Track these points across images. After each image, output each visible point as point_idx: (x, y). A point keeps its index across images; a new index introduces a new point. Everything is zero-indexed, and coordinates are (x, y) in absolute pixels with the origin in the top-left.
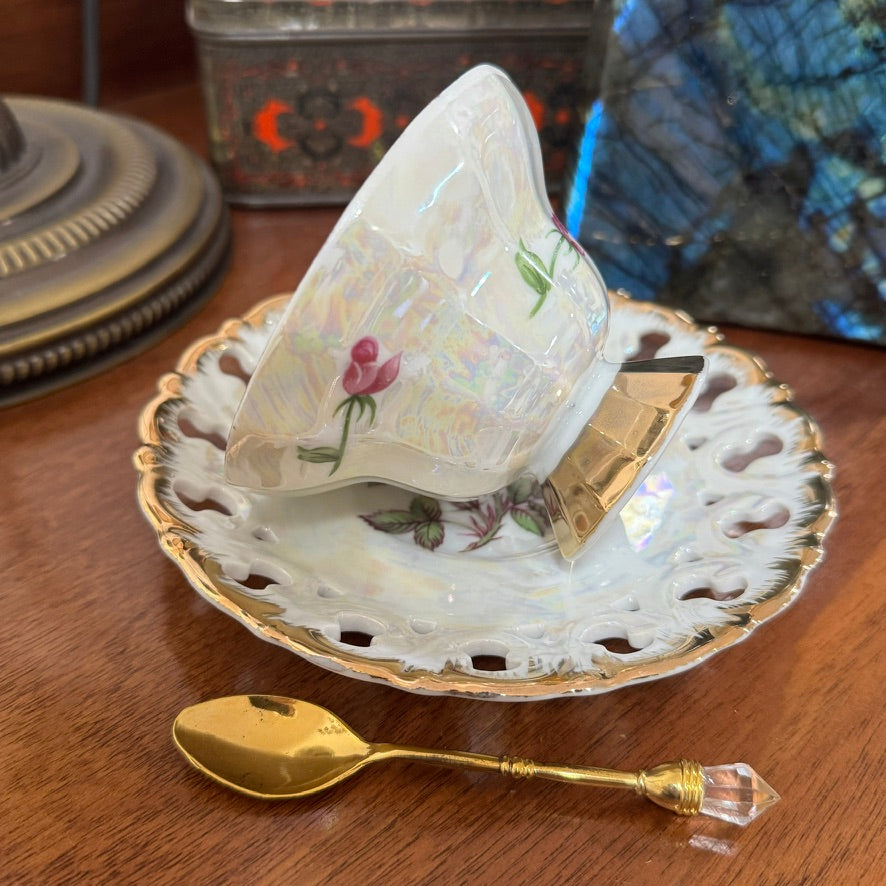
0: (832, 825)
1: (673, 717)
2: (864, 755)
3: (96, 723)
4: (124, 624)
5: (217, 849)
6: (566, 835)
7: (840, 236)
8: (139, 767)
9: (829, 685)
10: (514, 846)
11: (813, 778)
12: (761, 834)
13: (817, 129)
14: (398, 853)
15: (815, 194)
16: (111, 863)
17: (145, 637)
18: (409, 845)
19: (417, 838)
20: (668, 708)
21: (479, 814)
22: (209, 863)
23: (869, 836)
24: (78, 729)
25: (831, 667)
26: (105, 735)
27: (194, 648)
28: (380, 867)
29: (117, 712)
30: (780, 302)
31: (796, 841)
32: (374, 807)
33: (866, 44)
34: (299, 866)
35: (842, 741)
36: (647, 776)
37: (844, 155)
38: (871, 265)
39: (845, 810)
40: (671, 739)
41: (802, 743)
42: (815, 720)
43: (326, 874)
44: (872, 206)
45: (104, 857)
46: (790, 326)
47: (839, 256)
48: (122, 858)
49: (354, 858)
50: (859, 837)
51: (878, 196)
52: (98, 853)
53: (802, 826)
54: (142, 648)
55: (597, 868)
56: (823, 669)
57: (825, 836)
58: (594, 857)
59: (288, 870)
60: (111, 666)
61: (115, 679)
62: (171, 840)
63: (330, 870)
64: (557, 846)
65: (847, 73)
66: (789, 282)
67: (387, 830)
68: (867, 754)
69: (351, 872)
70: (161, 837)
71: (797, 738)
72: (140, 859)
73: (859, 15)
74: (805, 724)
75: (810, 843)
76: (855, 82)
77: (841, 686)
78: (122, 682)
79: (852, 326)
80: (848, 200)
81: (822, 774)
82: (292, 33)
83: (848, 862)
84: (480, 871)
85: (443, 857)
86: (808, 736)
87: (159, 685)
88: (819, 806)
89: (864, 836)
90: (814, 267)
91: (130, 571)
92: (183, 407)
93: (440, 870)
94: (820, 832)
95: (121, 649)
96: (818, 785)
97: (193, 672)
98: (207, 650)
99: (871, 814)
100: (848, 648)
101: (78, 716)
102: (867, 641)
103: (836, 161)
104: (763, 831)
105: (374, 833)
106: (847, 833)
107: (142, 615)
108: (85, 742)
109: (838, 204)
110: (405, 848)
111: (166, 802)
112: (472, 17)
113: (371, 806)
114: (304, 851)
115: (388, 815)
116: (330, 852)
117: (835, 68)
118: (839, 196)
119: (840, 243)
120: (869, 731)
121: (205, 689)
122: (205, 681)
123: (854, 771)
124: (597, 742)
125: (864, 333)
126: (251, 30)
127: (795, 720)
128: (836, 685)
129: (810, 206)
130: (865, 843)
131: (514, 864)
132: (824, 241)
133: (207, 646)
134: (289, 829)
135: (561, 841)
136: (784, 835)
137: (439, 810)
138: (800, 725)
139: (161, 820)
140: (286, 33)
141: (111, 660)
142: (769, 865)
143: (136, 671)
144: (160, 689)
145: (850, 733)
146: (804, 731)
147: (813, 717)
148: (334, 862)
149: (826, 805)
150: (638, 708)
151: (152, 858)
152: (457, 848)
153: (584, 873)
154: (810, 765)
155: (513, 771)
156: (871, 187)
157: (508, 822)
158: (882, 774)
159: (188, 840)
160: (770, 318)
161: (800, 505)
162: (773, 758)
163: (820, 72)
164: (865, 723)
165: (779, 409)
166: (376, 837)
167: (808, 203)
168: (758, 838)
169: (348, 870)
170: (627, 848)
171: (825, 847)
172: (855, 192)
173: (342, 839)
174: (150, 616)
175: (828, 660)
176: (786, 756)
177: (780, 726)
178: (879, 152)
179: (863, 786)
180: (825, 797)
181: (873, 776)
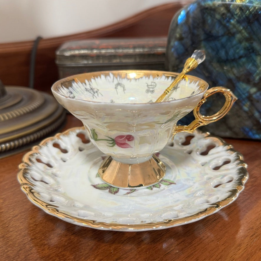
1: (196, 245)
4: (10, 218)
7: (246, 106)
9: (252, 234)
13: (234, 75)
20: (194, 242)
27: (32, 225)
30: (230, 128)
33: (245, 49)
35: (257, 252)
37: (243, 81)
38: (257, 114)
40: (194, 252)
41: (242, 252)
42: (247, 245)
44: (254, 96)
46: (234, 136)
47: (246, 112)
51: (255, 93)
56: (249, 229)
61: (3, 234)
65: (241, 57)
66: (232, 122)
71: (240, 251)
73: (241, 41)
76: (244, 60)
77: (256, 235)
78: (5, 235)
79: (254, 135)
80: (247, 95)
82: (85, 64)
86: (245, 250)
87: (17, 236)
90: (239, 116)
91: (15, 204)
92: (39, 155)
97: (29, 232)
98: (35, 226)
103: (241, 83)
107: (17, 216)
109: (244, 96)
112: (135, 59)
117: (237, 56)
118: (244, 94)
119: (246, 108)
122: (33, 235)
124: (167, 253)
126: (73, 64)
127: (240, 245)
128: (254, 234)
132: (241, 108)
133: (35, 225)
138: (242, 247)
140: (83, 64)
143: (10, 232)
144: (17, 237)
146: (243, 249)
150: (183, 243)
156: (253, 90)
160: (228, 134)
162: (232, 257)
163: (233, 58)
165: (229, 151)
172: (248, 92)
174: (19, 216)
175: (251, 226)
176: (237, 256)
177: (234, 247)
178: (254, 79)
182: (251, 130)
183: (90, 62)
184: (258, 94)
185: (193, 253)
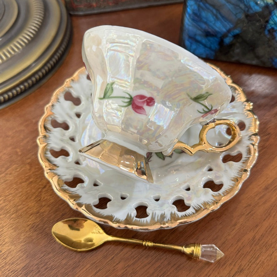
0: (239, 261)
2: (254, 237)
3: (33, 224)
4: (40, 190)
5: (65, 264)
6: (161, 262)
8: (45, 238)
9: (248, 212)
10: (146, 265)
11: (237, 245)
12: (218, 263)
14: (114, 267)
15: (271, 22)
16: (38, 268)
17: (46, 194)
18: (117, 264)
19: (120, 262)
21: (137, 255)
22: (64, 268)
23: (250, 265)
24: (28, 226)
25: (250, 205)
26: (36, 227)
28: (109, 271)
29: (39, 220)
30: (258, 57)
31: (228, 266)
32: (109, 252)
34: (87, 270)
35: (248, 232)
36: (185, 248)
39: (245, 256)
41: (236, 233)
42: (241, 225)
43: (94, 273)
45: (36, 266)
46: (261, 65)
48: (41, 267)
49: (102, 268)
50: (247, 265)
52: (34, 265)
53: (230, 262)
54: (45, 199)
55: (169, 273)
56: (247, 206)
57: (237, 265)
58: (168, 269)
59: (84, 271)
60: (36, 205)
61: (38, 209)
62: (54, 261)
63: (95, 271)
64: (159, 265)
66: (261, 51)
67: (111, 259)
68: (255, 237)
69: (101, 272)
70: (51, 260)
71: (234, 231)
72: (46, 267)
74: (238, 226)
75: (232, 267)
78: (40, 210)
81: (240, 244)
83: (242, 273)
84: (136, 273)
85: (126, 268)
86: (238, 230)
88: (237, 255)
89: (248, 265)
90: (270, 46)
93: (125, 272)
94: (235, 263)
95: (39, 199)
96: (238, 247)
99: (252, 257)
100: (257, 198)
101: (28, 221)
102: (264, 195)
104: (218, 262)
105: (108, 260)
106: (243, 263)
108: (31, 230)
110: (116, 265)
111: (52, 249)
113: (108, 252)
114: (88, 266)
115: (112, 255)
116: (95, 266)
120: (258, 229)
121: (63, 212)
123: (250, 243)
124: (174, 231)
127: (235, 225)
128: (250, 212)
129: (269, 27)
130: (248, 267)
131: (146, 271)
132: (274, 38)
134: (85, 258)
135: (160, 264)
136: (224, 264)
137: (126, 254)
138: (236, 226)
139: (51, 255)
141: (37, 203)
142: (218, 273)
144: (51, 212)
145: (251, 229)
147: (241, 224)
148: (97, 269)
149: (239, 254)
151: (49, 266)
152: (131, 265)
153: (165, 275)
154: (237, 240)
155: (147, 245)
157: (145, 258)
158: (258, 244)
159: (58, 261)
162: (226, 238)
164: (257, 226)
166: (108, 261)
167: (269, 25)
168: (217, 265)
169: (100, 272)
170: (179, 267)
171: (236, 269)
173: (99, 262)
175: (249, 203)
176: (230, 237)
177: (230, 227)
179: (251, 248)
180: (239, 251)
181: (255, 245)
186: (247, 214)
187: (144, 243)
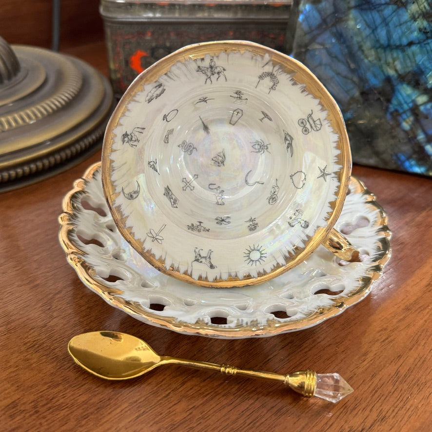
0: (378, 405)
1: (307, 349)
2: (397, 372)
3: (34, 341)
4: (51, 296)
5: (85, 402)
6: (250, 403)
7: (407, 123)
8: (53, 363)
9: (384, 338)
10: (224, 407)
11: (372, 381)
12: (344, 407)
13: (396, 71)
14: (170, 408)
15: (394, 102)
16: (35, 407)
17: (60, 302)
18: (175, 404)
19: (179, 402)
20: (305, 345)
21: (210, 391)
22: (81, 408)
23: (396, 411)
24: (26, 344)
25: (385, 329)
26: (38, 347)
27: (83, 308)
28: (161, 414)
29: (44, 337)
30: (377, 154)
31: (360, 411)
32: (161, 386)
33: (420, 30)
34: (123, 412)
35: (387, 365)
36: (290, 377)
37: (409, 84)
38: (421, 137)
39: (386, 398)
40: (305, 360)
41: (368, 365)
42: (375, 354)
43: (135, 416)
44: (422, 108)
45: (33, 404)
46: (381, 166)
47: (406, 132)
48: (41, 404)
49: (149, 409)
50: (390, 411)
51: (425, 104)
52: (30, 402)
53: (363, 405)
54: (59, 307)
55: (263, 420)
56: (382, 330)
57: (374, 409)
58: (263, 414)
59: (118, 414)
60: (43, 315)
61: (44, 321)
62: (64, 397)
63: (137, 414)
64: (245, 408)
65: (411, 44)
66: (382, 144)
67: (165, 397)
68: (399, 372)
69: (147, 416)
70: (60, 395)
71: (365, 363)
72: (49, 405)
73: (417, 16)
74: (371, 356)
75: (367, 413)
76: (414, 48)
77: (389, 339)
78: (48, 323)
79: (411, 166)
80: (411, 105)
81: (376, 380)
82: (149, 18)
83: (384, 422)
84: (208, 418)
85: (190, 411)
86: (371, 362)
87: (65, 325)
88: (373, 395)
89: (393, 410)
90: (394, 137)
91: (56, 271)
92: (84, 195)
93: (189, 417)
94: (372, 407)
95: (48, 307)
96: (374, 385)
97: (81, 320)
98: (88, 310)
99: (398, 400)
100: (395, 321)
101: (26, 338)
102: (405, 317)
103: (405, 86)
104: (345, 406)
105: (159, 398)
106: (385, 408)
107: (60, 292)
108: (29, 350)
109: (406, 107)
110: (173, 406)
111: (64, 379)
113: (159, 385)
114: (126, 405)
115: (167, 390)
116: (138, 406)
117: (405, 41)
118: (406, 102)
119: (406, 126)
120: (401, 361)
121: (86, 328)
122: (86, 324)
123: (392, 379)
124: (269, 360)
125: (418, 170)
126: (129, 16)
127: (366, 354)
128: (387, 339)
129: (392, 108)
130: (394, 414)
131: (224, 416)
132: (399, 125)
133: (88, 308)
134: (120, 394)
135: (248, 406)
136: (355, 408)
137: (191, 389)
138: (368, 356)
139: (61, 387)
140: (146, 18)
141: (44, 312)
142: (346, 422)
143: (54, 318)
144: (65, 327)
145: (392, 362)
146: (369, 359)
147: (375, 353)
148: (139, 411)
149: (377, 395)
150: (290, 345)
151: (55, 405)
152: (198, 407)
153: (257, 422)
154: (371, 375)
155: (227, 372)
156: (422, 99)
157: (223, 396)
158: (405, 381)
159: (72, 398)
160: (372, 161)
161: (374, 251)
162: (354, 371)
163: (398, 43)
164: (399, 357)
165: (369, 205)
166: (160, 400)
167: (391, 106)
168: (342, 409)
169: (145, 415)
170: (278, 411)
171: (374, 415)
172: (414, 101)
173: (144, 400)
174: (64, 292)
175: (385, 326)
176: (360, 370)
177: (358, 356)
178: (426, 83)
179: (395, 387)
180: (376, 391)
181: (401, 382)
182: (409, 158)
183: (158, 15)
184: (429, 106)
185: (302, 362)
186: (382, 340)
187: (222, 369)
